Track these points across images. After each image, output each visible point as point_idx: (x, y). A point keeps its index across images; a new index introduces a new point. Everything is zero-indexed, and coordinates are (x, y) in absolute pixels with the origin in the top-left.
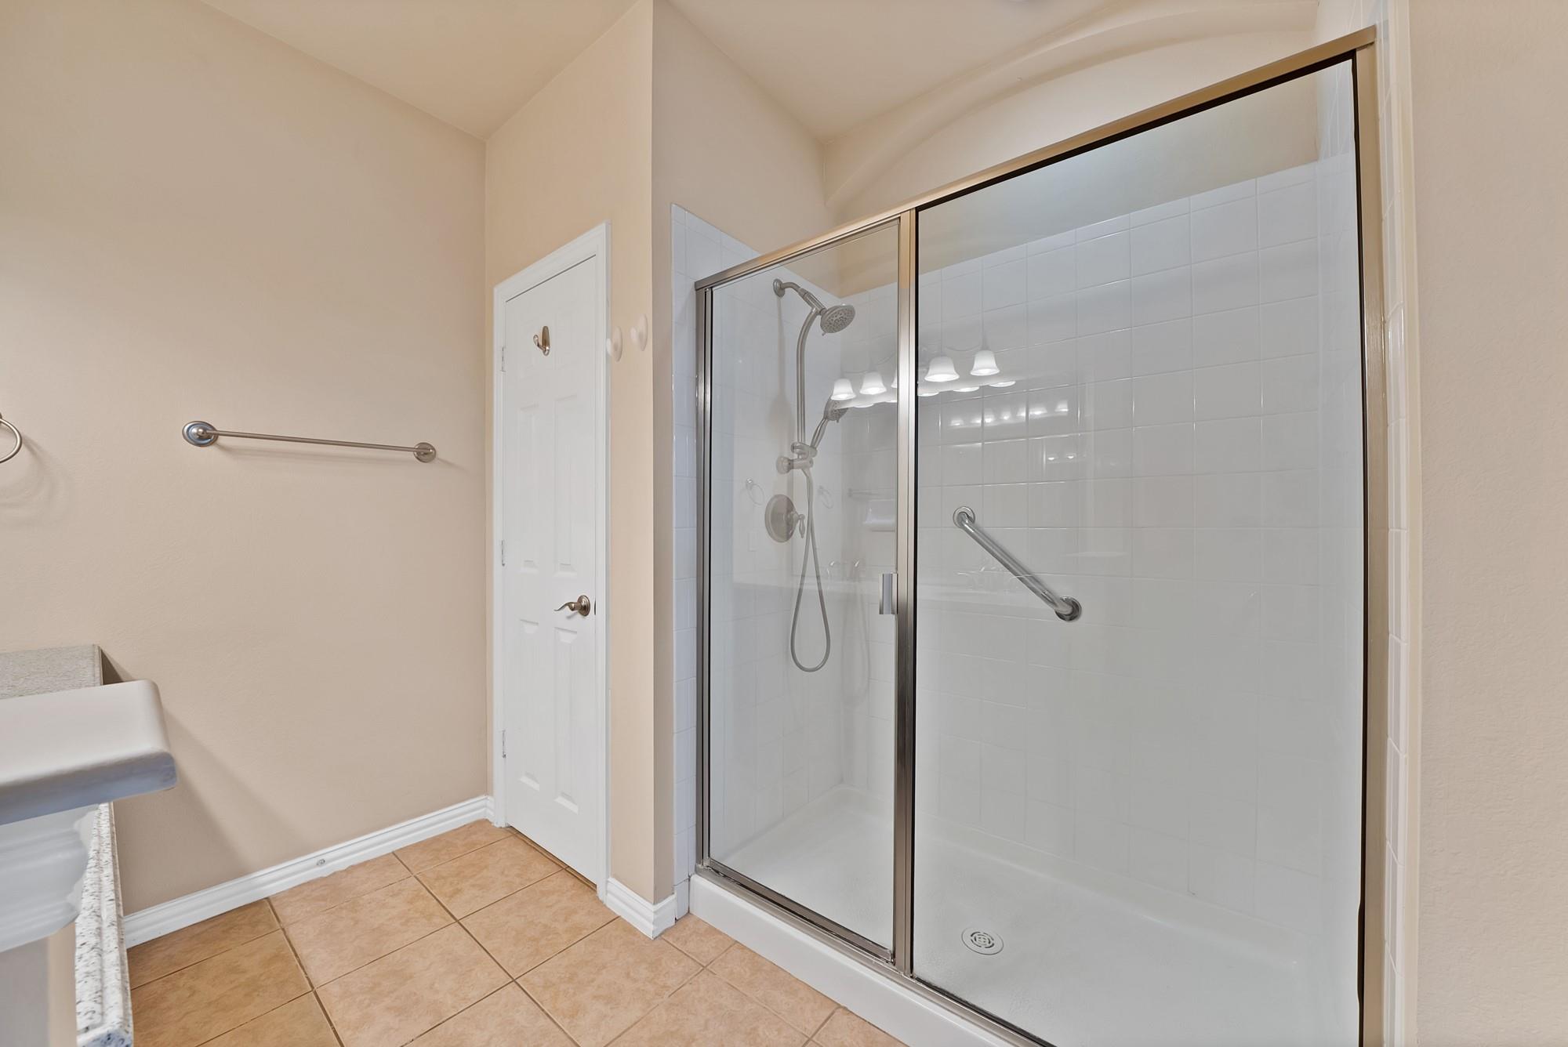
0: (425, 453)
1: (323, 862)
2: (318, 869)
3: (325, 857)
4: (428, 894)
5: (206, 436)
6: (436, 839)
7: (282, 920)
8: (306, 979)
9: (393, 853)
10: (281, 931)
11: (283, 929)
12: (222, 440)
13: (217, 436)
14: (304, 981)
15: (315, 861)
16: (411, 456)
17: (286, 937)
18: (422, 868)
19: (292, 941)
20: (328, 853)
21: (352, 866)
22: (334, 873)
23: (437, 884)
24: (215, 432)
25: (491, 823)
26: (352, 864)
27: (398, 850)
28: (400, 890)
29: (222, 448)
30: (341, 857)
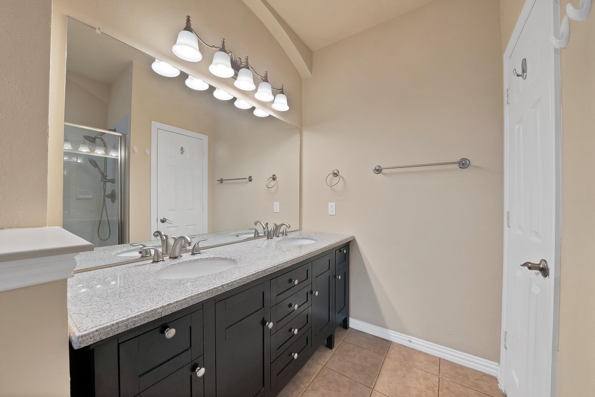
0: (464, 164)
1: (411, 342)
2: (409, 343)
3: (412, 340)
4: (437, 392)
5: (378, 170)
6: (462, 368)
7: (387, 354)
8: (375, 382)
9: (440, 359)
10: (384, 357)
11: (385, 357)
12: (383, 171)
13: (381, 170)
14: (374, 382)
15: (408, 339)
16: (456, 166)
17: (384, 361)
18: (445, 376)
19: (384, 364)
20: (413, 339)
21: (422, 352)
22: (414, 349)
23: (444, 391)
24: (381, 168)
25: (498, 383)
26: (422, 351)
27: (444, 360)
28: (428, 378)
29: (384, 174)
30: (417, 344)
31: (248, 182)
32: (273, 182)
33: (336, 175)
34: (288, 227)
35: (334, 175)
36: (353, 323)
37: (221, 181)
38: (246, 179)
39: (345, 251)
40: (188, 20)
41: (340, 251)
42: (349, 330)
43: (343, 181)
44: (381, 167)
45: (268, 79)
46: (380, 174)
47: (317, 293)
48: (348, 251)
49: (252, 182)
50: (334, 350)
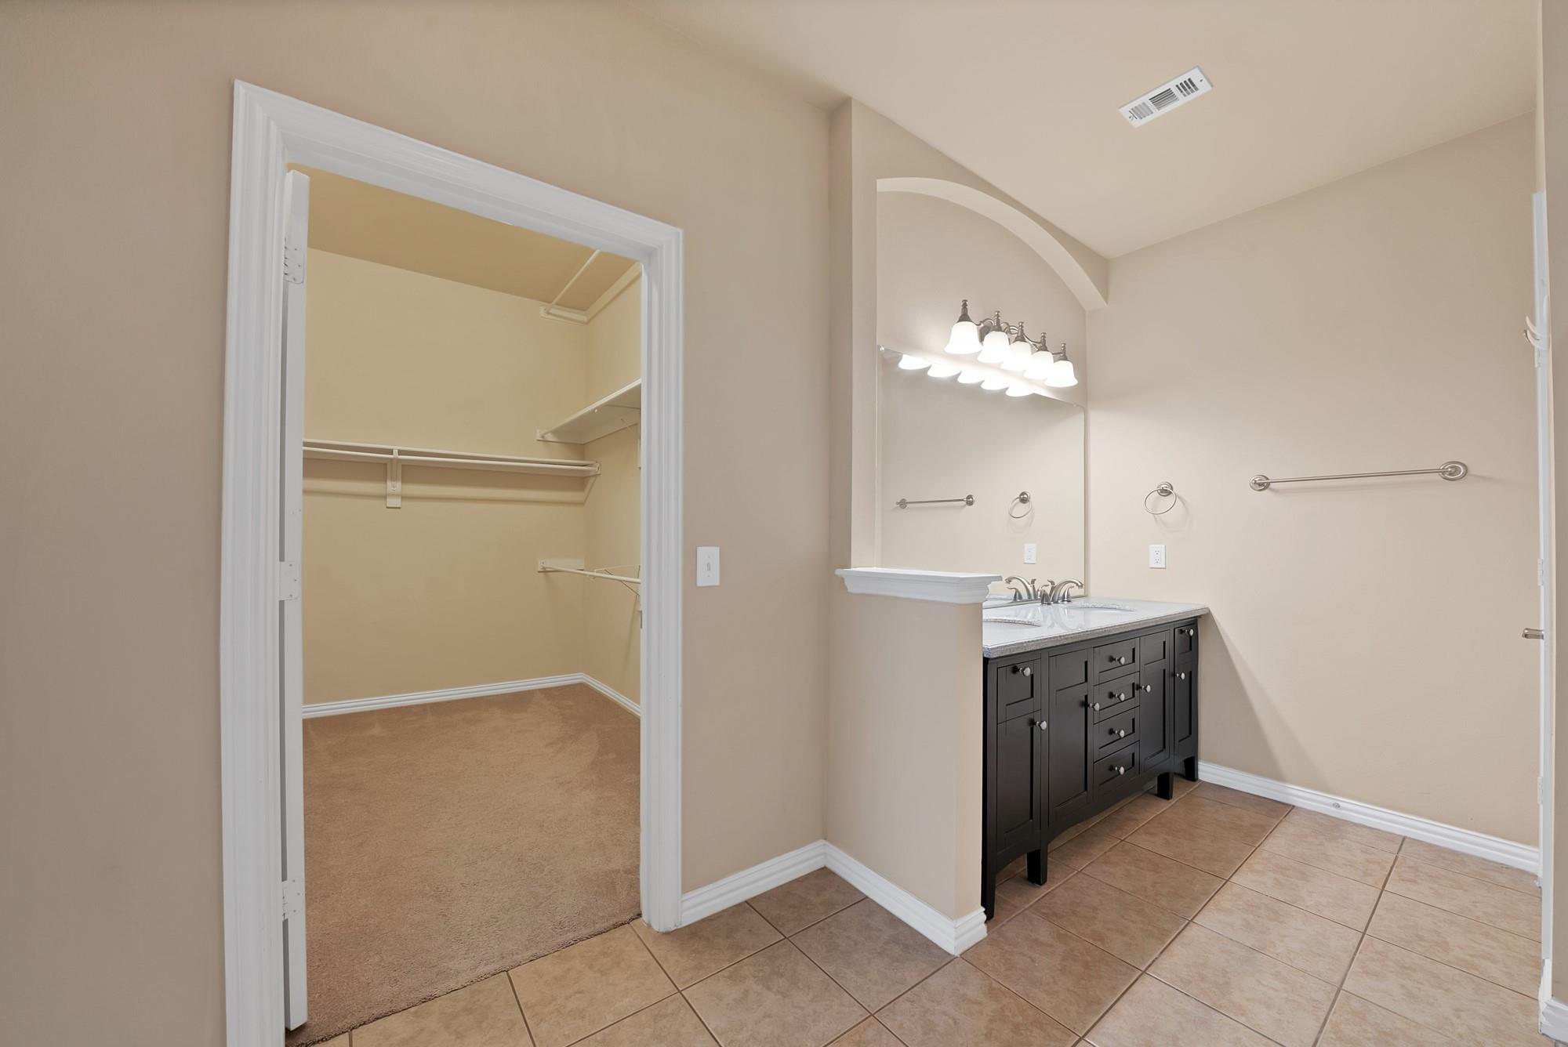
0: (1453, 472)
1: (1338, 806)
2: (1334, 809)
3: (1340, 804)
4: (1389, 867)
5: (1263, 485)
6: (1456, 853)
9: (1404, 838)
12: (1272, 486)
13: (1269, 484)
16: (1437, 477)
20: (1345, 802)
21: (1363, 825)
22: (1346, 821)
23: (1405, 869)
24: (1268, 481)
26: (1363, 822)
29: (1273, 490)
30: (1356, 812)
31: (964, 506)
32: (1022, 508)
33: (1165, 492)
34: (1079, 586)
35: (1162, 492)
36: (1206, 771)
37: (903, 504)
38: (962, 500)
39: (1192, 632)
40: (965, 306)
41: (1182, 632)
42: (1197, 785)
43: (1182, 505)
44: (1267, 479)
45: (1047, 345)
46: (1266, 492)
47: (1149, 688)
48: (1196, 632)
49: (974, 505)
50: (1173, 801)
